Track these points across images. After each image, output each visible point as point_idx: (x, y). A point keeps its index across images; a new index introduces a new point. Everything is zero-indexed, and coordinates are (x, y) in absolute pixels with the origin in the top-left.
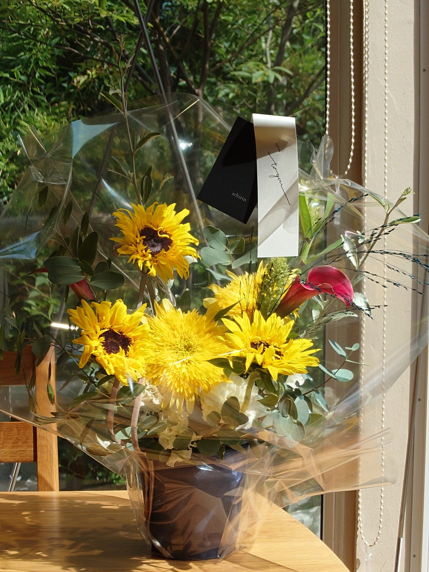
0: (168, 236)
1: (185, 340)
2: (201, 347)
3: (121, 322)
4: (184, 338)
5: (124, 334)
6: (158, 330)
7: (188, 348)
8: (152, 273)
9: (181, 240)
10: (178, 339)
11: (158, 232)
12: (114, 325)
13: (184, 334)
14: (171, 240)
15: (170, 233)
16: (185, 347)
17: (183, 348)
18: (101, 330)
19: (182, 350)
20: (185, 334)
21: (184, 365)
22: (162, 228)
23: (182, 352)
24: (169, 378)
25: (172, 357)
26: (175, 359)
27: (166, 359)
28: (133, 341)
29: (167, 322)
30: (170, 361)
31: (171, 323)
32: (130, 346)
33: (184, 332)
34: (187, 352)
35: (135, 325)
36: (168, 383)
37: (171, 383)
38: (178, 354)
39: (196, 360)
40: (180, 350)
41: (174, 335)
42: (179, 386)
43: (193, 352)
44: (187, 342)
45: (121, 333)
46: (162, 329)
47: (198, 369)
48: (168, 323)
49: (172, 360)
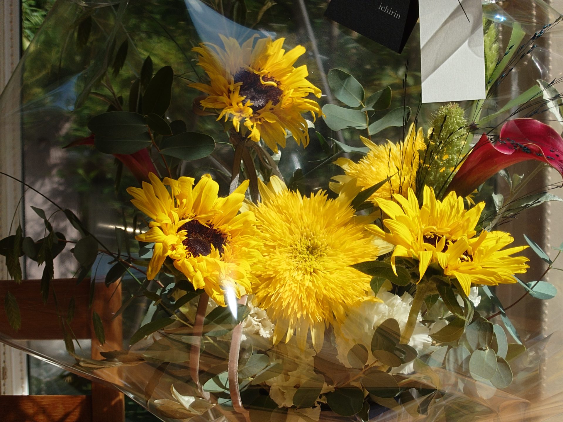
0: (275, 84)
1: (307, 238)
2: (333, 247)
3: (210, 208)
4: (305, 234)
5: (215, 228)
6: (266, 223)
7: (312, 250)
8: (255, 137)
9: (296, 90)
10: (297, 236)
11: (261, 78)
12: (200, 214)
13: (305, 228)
14: (280, 90)
15: (278, 80)
16: (308, 248)
17: (305, 249)
18: (180, 220)
19: (303, 254)
20: (307, 229)
21: (308, 277)
22: (267, 72)
23: (304, 256)
24: (285, 297)
25: (289, 264)
26: (293, 268)
27: (280, 267)
28: (229, 238)
29: (279, 210)
30: (286, 270)
31: (285, 211)
32: (225, 245)
33: (306, 225)
34: (311, 256)
35: (232, 213)
36: (283, 304)
37: (289, 303)
38: (298, 259)
39: (326, 269)
40: (300, 253)
41: (290, 230)
42: (301, 308)
43: (321, 256)
44: (310, 240)
45: (210, 225)
46: (273, 221)
47: (330, 282)
48: (280, 212)
49: (289, 268)
